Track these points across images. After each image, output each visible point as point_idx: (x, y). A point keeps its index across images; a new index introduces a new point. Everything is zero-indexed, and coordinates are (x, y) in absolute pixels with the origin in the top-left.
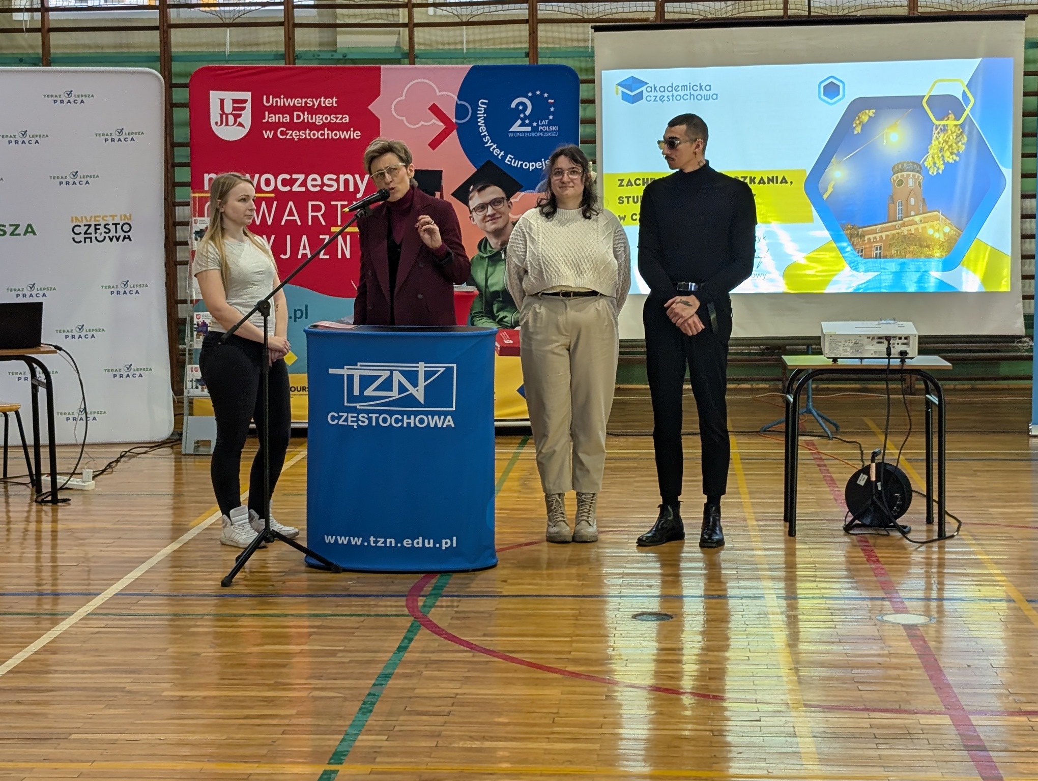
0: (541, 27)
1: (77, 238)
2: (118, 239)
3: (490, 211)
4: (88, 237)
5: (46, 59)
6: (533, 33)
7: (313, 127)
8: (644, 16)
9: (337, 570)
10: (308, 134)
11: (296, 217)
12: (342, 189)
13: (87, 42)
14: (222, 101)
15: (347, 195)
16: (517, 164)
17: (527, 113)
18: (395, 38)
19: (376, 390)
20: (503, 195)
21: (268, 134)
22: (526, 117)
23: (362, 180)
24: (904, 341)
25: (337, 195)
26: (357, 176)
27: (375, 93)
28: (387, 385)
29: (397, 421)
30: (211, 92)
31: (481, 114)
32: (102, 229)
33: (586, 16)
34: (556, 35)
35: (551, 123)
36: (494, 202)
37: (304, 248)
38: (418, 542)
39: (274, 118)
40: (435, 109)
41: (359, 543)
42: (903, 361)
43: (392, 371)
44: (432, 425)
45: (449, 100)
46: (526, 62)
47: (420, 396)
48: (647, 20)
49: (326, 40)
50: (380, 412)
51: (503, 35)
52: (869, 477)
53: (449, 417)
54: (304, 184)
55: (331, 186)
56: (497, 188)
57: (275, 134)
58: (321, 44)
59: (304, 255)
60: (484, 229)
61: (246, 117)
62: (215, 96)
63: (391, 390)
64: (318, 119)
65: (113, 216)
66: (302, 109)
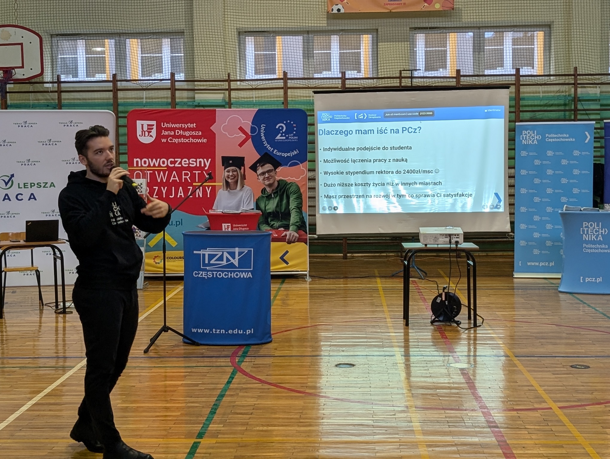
0: (289, 91)
3: (267, 175)
5: (60, 106)
6: (286, 93)
7: (185, 137)
8: (337, 86)
9: (198, 345)
10: (182, 140)
11: (177, 179)
12: (198, 165)
13: (79, 97)
14: (142, 125)
15: (201, 168)
16: (279, 154)
17: (284, 131)
18: (222, 95)
19: (215, 261)
20: (273, 168)
21: (164, 140)
22: (283, 133)
23: (208, 161)
24: (457, 236)
25: (196, 168)
26: (205, 160)
27: (213, 121)
28: (221, 258)
29: (225, 275)
30: (137, 121)
31: (262, 131)
33: (310, 86)
34: (296, 94)
35: (294, 135)
36: (268, 171)
37: (181, 193)
38: (236, 331)
39: (166, 133)
40: (241, 129)
41: (208, 332)
42: (457, 245)
43: (223, 252)
44: (242, 277)
45: (247, 125)
46: (282, 107)
47: (236, 263)
48: (338, 88)
49: (190, 96)
50: (218, 271)
51: (272, 94)
52: (442, 299)
53: (250, 273)
54: (180, 163)
56: (270, 165)
57: (167, 140)
58: (188, 98)
59: (181, 196)
60: (264, 183)
61: (154, 133)
62: (139, 123)
63: (223, 261)
64: (187, 134)
66: (180, 129)
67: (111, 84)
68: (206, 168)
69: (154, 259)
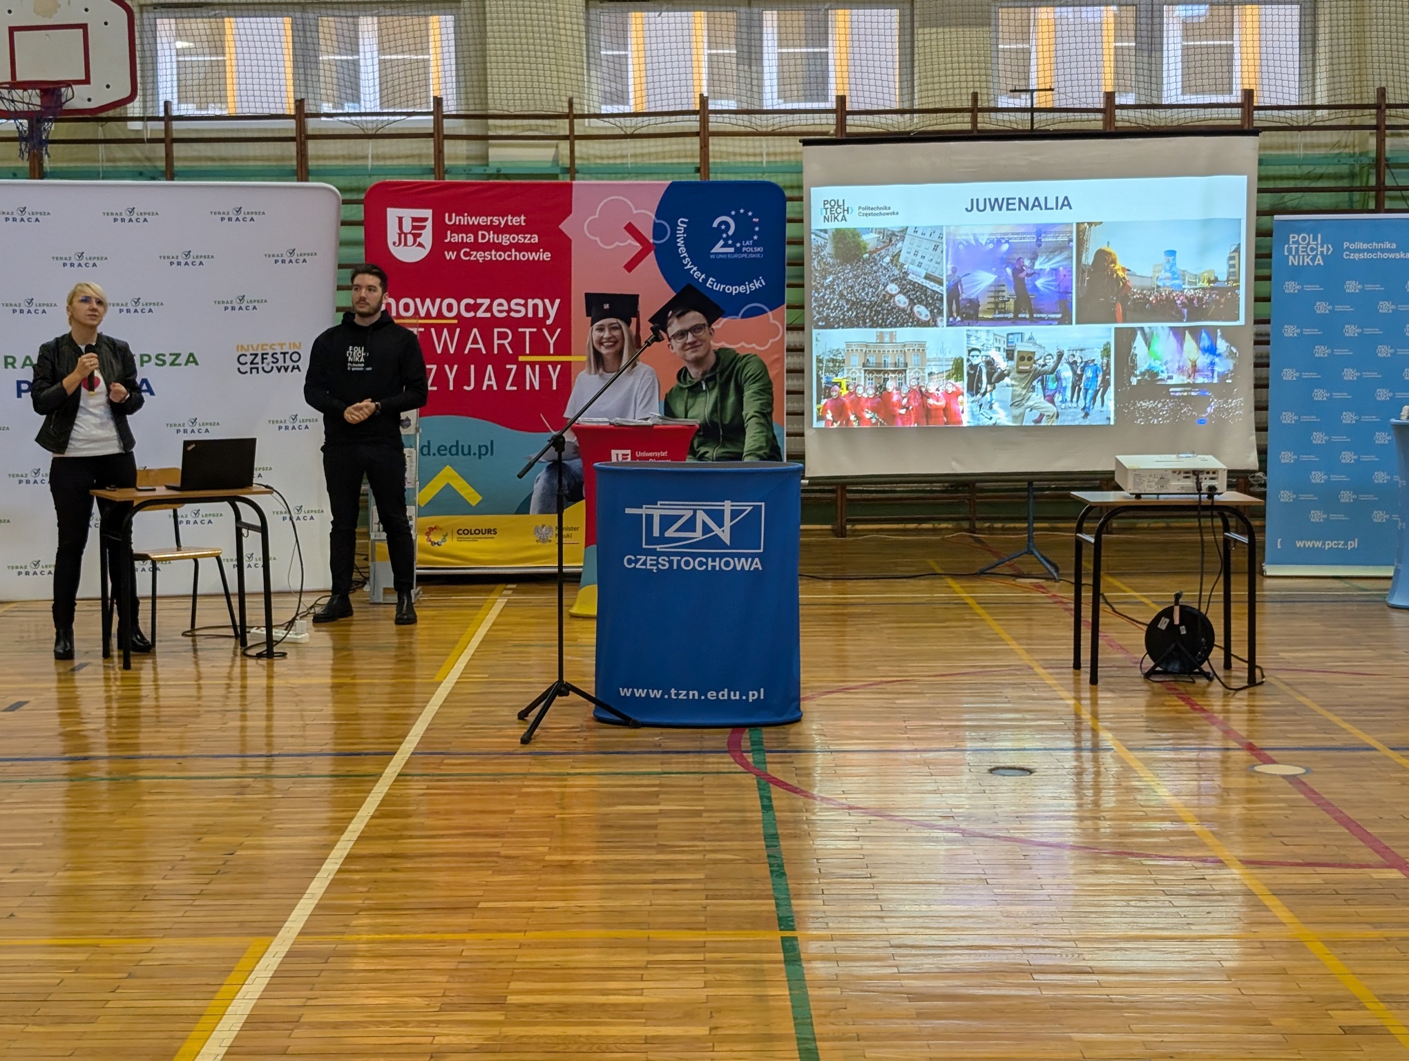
0: (712, 140)
1: (243, 369)
2: (286, 370)
3: (690, 338)
4: (254, 368)
5: (170, 174)
6: (704, 147)
7: (499, 247)
8: (825, 129)
9: (637, 725)
10: (493, 255)
11: (481, 346)
12: (530, 315)
13: (210, 154)
14: (400, 219)
15: (536, 321)
16: (719, 287)
17: (731, 232)
18: (552, 151)
19: (677, 530)
20: (704, 321)
21: (450, 255)
22: (728, 238)
23: (552, 304)
24: (1211, 475)
25: (525, 322)
26: (547, 301)
27: (566, 210)
28: (690, 525)
29: (701, 564)
30: (389, 210)
31: (681, 234)
32: (270, 359)
33: (760, 129)
34: (724, 149)
35: (755, 244)
36: (694, 329)
37: (490, 379)
38: (724, 695)
39: (456, 238)
40: (631, 229)
41: (658, 696)
42: (1211, 496)
43: (695, 511)
44: (739, 568)
45: (646, 219)
46: (696, 178)
47: (726, 536)
48: (826, 133)
49: (473, 153)
50: (682, 555)
51: (667, 148)
52: (1172, 620)
53: (757, 560)
54: (489, 309)
55: (519, 312)
56: (698, 314)
57: (458, 255)
58: (468, 158)
59: (490, 387)
60: (684, 358)
61: (427, 237)
62: (392, 214)
63: (694, 531)
64: (505, 239)
65: (282, 345)
66: (488, 228)
67: (292, 124)
68: (549, 322)
69: (428, 534)
